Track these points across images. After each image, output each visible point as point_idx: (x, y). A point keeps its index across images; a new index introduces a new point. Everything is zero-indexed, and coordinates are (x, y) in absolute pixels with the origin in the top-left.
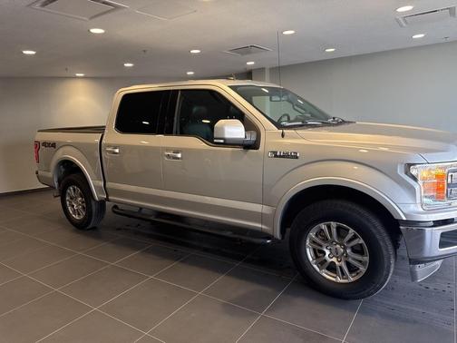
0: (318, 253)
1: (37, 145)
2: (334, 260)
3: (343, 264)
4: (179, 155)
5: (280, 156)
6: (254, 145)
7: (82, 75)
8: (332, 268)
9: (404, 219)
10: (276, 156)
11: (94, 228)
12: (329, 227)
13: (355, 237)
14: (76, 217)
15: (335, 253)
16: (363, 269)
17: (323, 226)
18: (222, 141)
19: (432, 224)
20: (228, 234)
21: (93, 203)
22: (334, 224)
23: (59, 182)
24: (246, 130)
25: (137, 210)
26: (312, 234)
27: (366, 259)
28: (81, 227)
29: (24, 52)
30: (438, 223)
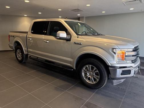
0: (86, 74)
1: (9, 36)
2: (90, 76)
3: (92, 78)
4: (48, 42)
5: (76, 44)
7: (26, 15)
8: (89, 79)
9: (110, 65)
10: (75, 44)
12: (89, 66)
13: (96, 70)
14: (19, 59)
16: (98, 80)
17: (87, 66)
18: (59, 38)
19: (119, 68)
20: (61, 67)
21: (24, 55)
22: (90, 66)
23: (15, 47)
24: (67, 35)
25: (36, 58)
26: (84, 68)
27: (99, 77)
28: (21, 62)
29: (6, 7)
30: (121, 68)
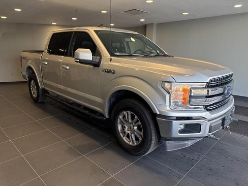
0: (123, 127)
2: (129, 132)
3: (133, 135)
4: (68, 68)
5: (107, 72)
6: (97, 65)
7: (55, 24)
8: (128, 136)
9: (158, 113)
10: (106, 72)
11: (43, 103)
12: (127, 113)
13: (137, 121)
14: (34, 96)
15: (130, 128)
16: (140, 139)
17: (125, 113)
18: (78, 61)
19: (175, 118)
20: (87, 112)
21: (40, 90)
22: (129, 113)
23: (29, 77)
24: (93, 56)
25: (56, 95)
26: (121, 117)
27: (142, 134)
28: (36, 101)
29: (15, 9)
30: (179, 118)
